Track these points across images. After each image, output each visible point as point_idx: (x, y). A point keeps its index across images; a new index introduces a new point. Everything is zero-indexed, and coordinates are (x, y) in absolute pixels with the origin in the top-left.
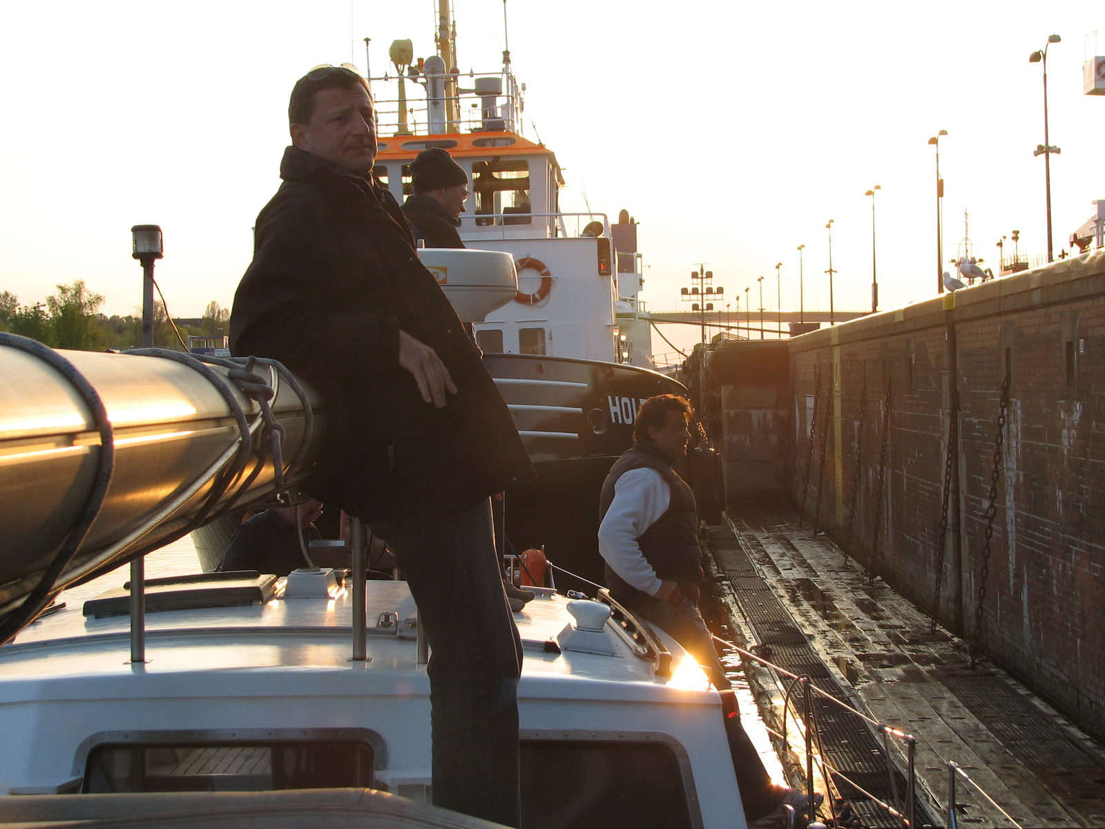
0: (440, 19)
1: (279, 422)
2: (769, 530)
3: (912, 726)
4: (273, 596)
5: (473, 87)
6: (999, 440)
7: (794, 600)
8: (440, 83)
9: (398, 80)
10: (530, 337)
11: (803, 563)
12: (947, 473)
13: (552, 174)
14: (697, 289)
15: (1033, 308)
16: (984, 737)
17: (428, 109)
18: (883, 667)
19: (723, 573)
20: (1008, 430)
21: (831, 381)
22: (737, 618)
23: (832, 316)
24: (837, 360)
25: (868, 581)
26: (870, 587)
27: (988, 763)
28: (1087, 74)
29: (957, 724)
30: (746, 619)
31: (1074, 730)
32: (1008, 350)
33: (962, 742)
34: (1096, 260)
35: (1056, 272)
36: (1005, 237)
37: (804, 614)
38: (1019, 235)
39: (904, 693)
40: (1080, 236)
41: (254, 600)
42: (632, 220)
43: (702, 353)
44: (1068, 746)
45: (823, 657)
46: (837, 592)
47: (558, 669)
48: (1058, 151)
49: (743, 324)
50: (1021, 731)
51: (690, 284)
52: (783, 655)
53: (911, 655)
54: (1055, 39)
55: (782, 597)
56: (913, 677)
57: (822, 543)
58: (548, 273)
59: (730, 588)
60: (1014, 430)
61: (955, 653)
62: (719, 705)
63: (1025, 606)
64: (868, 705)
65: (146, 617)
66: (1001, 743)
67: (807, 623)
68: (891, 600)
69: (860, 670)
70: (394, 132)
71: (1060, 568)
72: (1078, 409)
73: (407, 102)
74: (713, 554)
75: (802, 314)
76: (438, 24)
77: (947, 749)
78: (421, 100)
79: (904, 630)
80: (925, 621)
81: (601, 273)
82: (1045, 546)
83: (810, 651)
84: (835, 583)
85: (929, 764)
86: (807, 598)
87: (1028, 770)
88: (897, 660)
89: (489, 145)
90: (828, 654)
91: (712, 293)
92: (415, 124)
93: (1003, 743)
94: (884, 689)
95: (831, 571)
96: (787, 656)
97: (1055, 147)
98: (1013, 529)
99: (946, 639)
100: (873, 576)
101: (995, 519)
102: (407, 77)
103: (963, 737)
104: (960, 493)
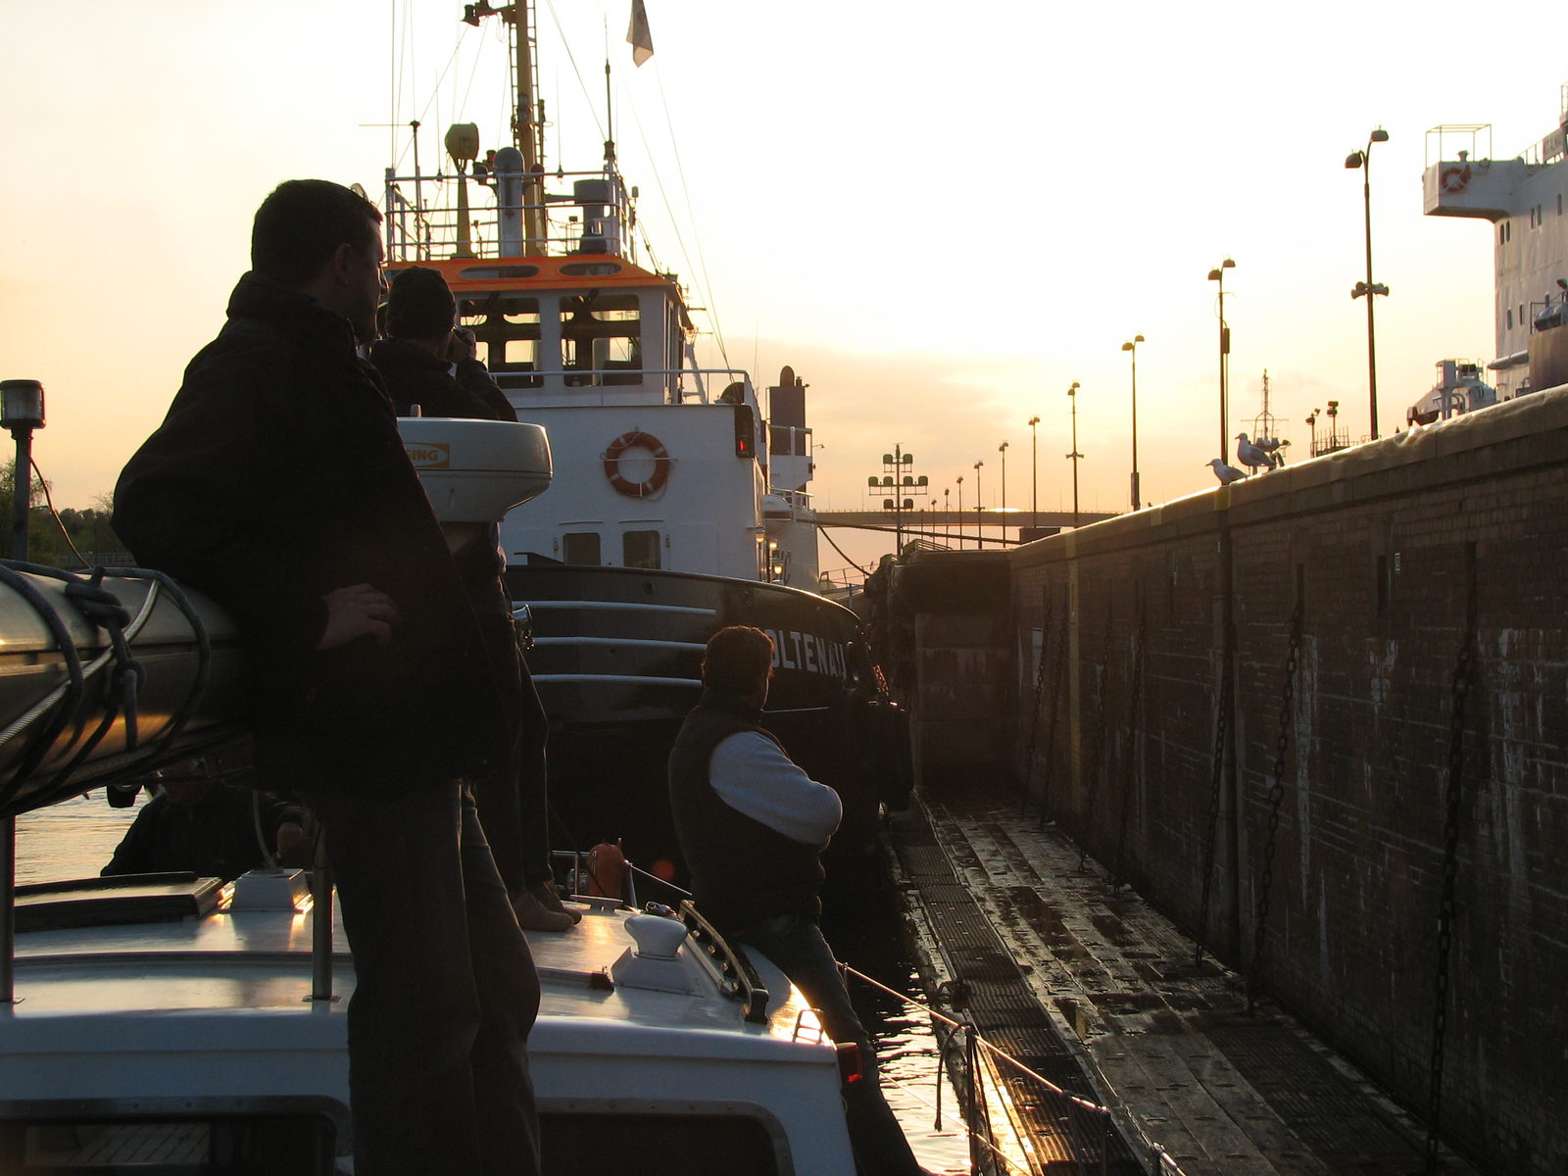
0: (519, 96)
2: (977, 819)
3: (1159, 1097)
4: (216, 909)
5: (571, 192)
6: (1289, 694)
7: (1008, 919)
8: (516, 186)
9: (457, 181)
10: (640, 543)
11: (1022, 865)
12: (1220, 739)
13: (674, 314)
14: (891, 479)
15: (1333, 508)
16: (1260, 1113)
17: (498, 222)
18: (1124, 1012)
19: (910, 879)
20: (1301, 680)
21: (1066, 608)
22: (926, 943)
23: (1076, 518)
24: (1073, 580)
25: (1112, 890)
26: (1114, 900)
27: (1262, 1149)
28: (1428, 187)
29: (1223, 1094)
30: (937, 944)
31: (1385, 1102)
32: (1301, 567)
33: (1229, 1119)
34: (1416, 443)
35: (1363, 458)
36: (1318, 411)
37: (1018, 937)
38: (1337, 408)
39: (1152, 1050)
40: (1422, 411)
42: (799, 381)
43: (890, 567)
44: (1375, 1125)
45: (1045, 1000)
46: (1068, 906)
47: (609, 1013)
48: (1385, 291)
50: (1312, 1105)
51: (881, 472)
52: (986, 996)
53: (1165, 996)
54: (1380, 136)
55: (991, 912)
56: (1166, 1026)
57: (1051, 836)
58: (664, 454)
59: (918, 900)
60: (1309, 679)
61: (1228, 993)
62: (833, 1065)
63: (1323, 926)
64: (1101, 1066)
66: (1282, 1121)
67: (1023, 950)
68: (1143, 917)
69: (1093, 1016)
70: (451, 253)
71: (1369, 874)
72: (1393, 649)
73: (470, 212)
74: (897, 851)
75: (1035, 516)
76: (516, 103)
77: (1207, 1129)
78: (489, 209)
79: (1158, 960)
80: (1188, 947)
81: (740, 454)
82: (1349, 841)
83: (1025, 990)
84: (1066, 893)
85: (1181, 1150)
86: (1027, 916)
87: (1318, 1158)
88: (1142, 1003)
89: (588, 275)
90: (1049, 993)
91: (912, 485)
92: (481, 242)
93: (1285, 1121)
94: (1124, 1044)
95: (1062, 876)
96: (991, 996)
97: (1381, 285)
98: (1308, 818)
99: (1216, 974)
100: (1119, 883)
101: (1282, 804)
102: (470, 177)
103: (1230, 1112)
104: (1237, 767)
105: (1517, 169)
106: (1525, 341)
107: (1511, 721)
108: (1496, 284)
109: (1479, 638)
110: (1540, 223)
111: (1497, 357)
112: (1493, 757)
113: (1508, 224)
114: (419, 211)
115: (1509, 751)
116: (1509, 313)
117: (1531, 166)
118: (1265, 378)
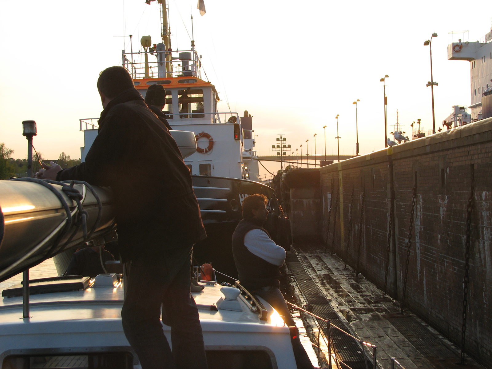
0: (163, 26)
1: (85, 210)
2: (311, 253)
3: (375, 340)
4: (88, 287)
5: (178, 56)
6: (412, 213)
7: (323, 284)
8: (163, 55)
9: (144, 54)
10: (204, 168)
11: (326, 267)
12: (390, 227)
13: (214, 95)
14: (279, 146)
15: (426, 154)
16: (407, 345)
17: (158, 67)
18: (362, 314)
19: (291, 272)
20: (416, 208)
21: (338, 186)
22: (298, 293)
23: (339, 157)
24: (341, 177)
25: (355, 275)
26: (356, 278)
27: (409, 356)
28: (449, 51)
29: (395, 339)
30: (301, 293)
31: (447, 341)
32: (416, 172)
33: (397, 347)
34: (454, 133)
35: (436, 138)
36: (414, 122)
37: (327, 290)
38: (420, 121)
39: (372, 325)
40: (447, 122)
41: (80, 288)
42: (250, 115)
43: (281, 174)
44: (443, 348)
45: (336, 309)
46: (342, 280)
47: (217, 318)
48: (437, 84)
49: (300, 161)
50: (423, 342)
51: (276, 143)
52: (318, 309)
53: (375, 308)
54: (435, 35)
55: (317, 283)
56: (375, 318)
57: (335, 258)
58: (212, 139)
59: (294, 279)
60: (419, 208)
61: (394, 307)
62: (289, 333)
63: (425, 286)
64: (356, 331)
65: (30, 297)
66: (414, 347)
67: (329, 294)
68: (366, 283)
69: (352, 315)
70: (143, 77)
71: (440, 269)
72: (447, 198)
73: (149, 64)
75: (325, 157)
76: (163, 29)
77: (391, 350)
78: (155, 63)
79: (371, 297)
80: (381, 293)
81: (236, 139)
82: (433, 259)
83: (330, 307)
84: (341, 276)
85: (383, 357)
86: (329, 283)
87: (426, 359)
88: (368, 311)
89: (186, 83)
90: (338, 308)
91: (286, 148)
92: (152, 73)
94: (363, 323)
95: (339, 271)
96: (320, 309)
97: (436, 82)
98: (419, 252)
99: (390, 301)
100: (357, 273)
101: (411, 247)
102: (149, 53)
103: (397, 345)
104: (396, 236)
105: (477, 45)
106: (480, 99)
107: (486, 220)
108: (471, 81)
109: (475, 194)
110: (485, 62)
111: (472, 104)
112: (480, 232)
113: (474, 62)
114: (132, 64)
115: (485, 230)
116: (475, 90)
117: (482, 43)
118: (397, 112)
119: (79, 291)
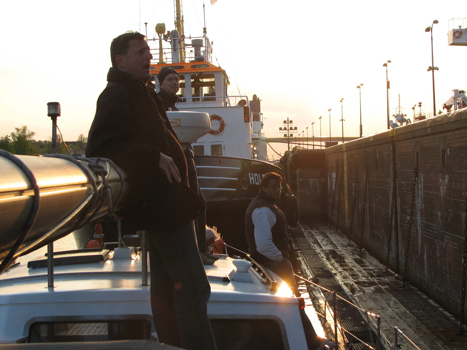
0: (177, 14)
1: (110, 185)
2: (317, 229)
3: (378, 312)
4: (108, 259)
5: (191, 43)
6: (414, 191)
7: (328, 259)
8: (177, 41)
9: (159, 40)
10: (216, 148)
11: (332, 243)
12: (392, 205)
13: (224, 79)
14: (286, 128)
15: (427, 135)
16: (408, 316)
17: (172, 52)
18: (366, 286)
19: (298, 247)
20: (418, 187)
21: (343, 166)
22: (304, 267)
23: (343, 139)
24: (345, 157)
25: (359, 250)
26: (360, 253)
27: (410, 327)
28: (449, 37)
29: (397, 311)
30: (308, 267)
31: (446, 313)
32: (417, 153)
33: (399, 318)
34: (454, 115)
35: (437, 120)
36: (415, 105)
37: (332, 265)
38: (421, 104)
39: (375, 298)
40: (447, 105)
41: (100, 260)
42: (258, 99)
43: (288, 155)
44: (444, 320)
45: (340, 282)
46: (346, 255)
47: (229, 289)
48: (438, 69)
49: (306, 143)
50: (424, 313)
51: (283, 126)
52: (323, 282)
53: (377, 282)
54: (436, 22)
55: (323, 257)
56: (378, 291)
57: (339, 234)
58: (223, 121)
59: (301, 254)
60: (420, 187)
61: (396, 281)
62: (297, 304)
63: (425, 261)
64: (359, 302)
65: (54, 268)
66: (415, 318)
67: (334, 268)
68: (369, 258)
69: (356, 288)
70: (158, 62)
71: (440, 245)
72: (447, 177)
73: (163, 50)
74: (293, 239)
75: (330, 138)
76: (176, 17)
77: (393, 321)
78: (169, 49)
79: (374, 271)
80: (383, 267)
81: (245, 121)
82: (433, 235)
83: (335, 280)
84: (345, 251)
85: (385, 327)
86: (333, 258)
87: (427, 330)
88: (372, 284)
89: (198, 68)
90: (342, 281)
91: (292, 130)
92: (166, 59)
93: (416, 318)
94: (366, 296)
95: (343, 246)
96: (325, 282)
97: (436, 67)
98: (420, 228)
99: (392, 275)
100: (361, 249)
101: (412, 224)
102: (163, 39)
103: (399, 316)
104: (398, 214)
118: (399, 96)
119: (99, 262)
